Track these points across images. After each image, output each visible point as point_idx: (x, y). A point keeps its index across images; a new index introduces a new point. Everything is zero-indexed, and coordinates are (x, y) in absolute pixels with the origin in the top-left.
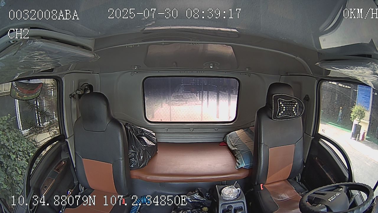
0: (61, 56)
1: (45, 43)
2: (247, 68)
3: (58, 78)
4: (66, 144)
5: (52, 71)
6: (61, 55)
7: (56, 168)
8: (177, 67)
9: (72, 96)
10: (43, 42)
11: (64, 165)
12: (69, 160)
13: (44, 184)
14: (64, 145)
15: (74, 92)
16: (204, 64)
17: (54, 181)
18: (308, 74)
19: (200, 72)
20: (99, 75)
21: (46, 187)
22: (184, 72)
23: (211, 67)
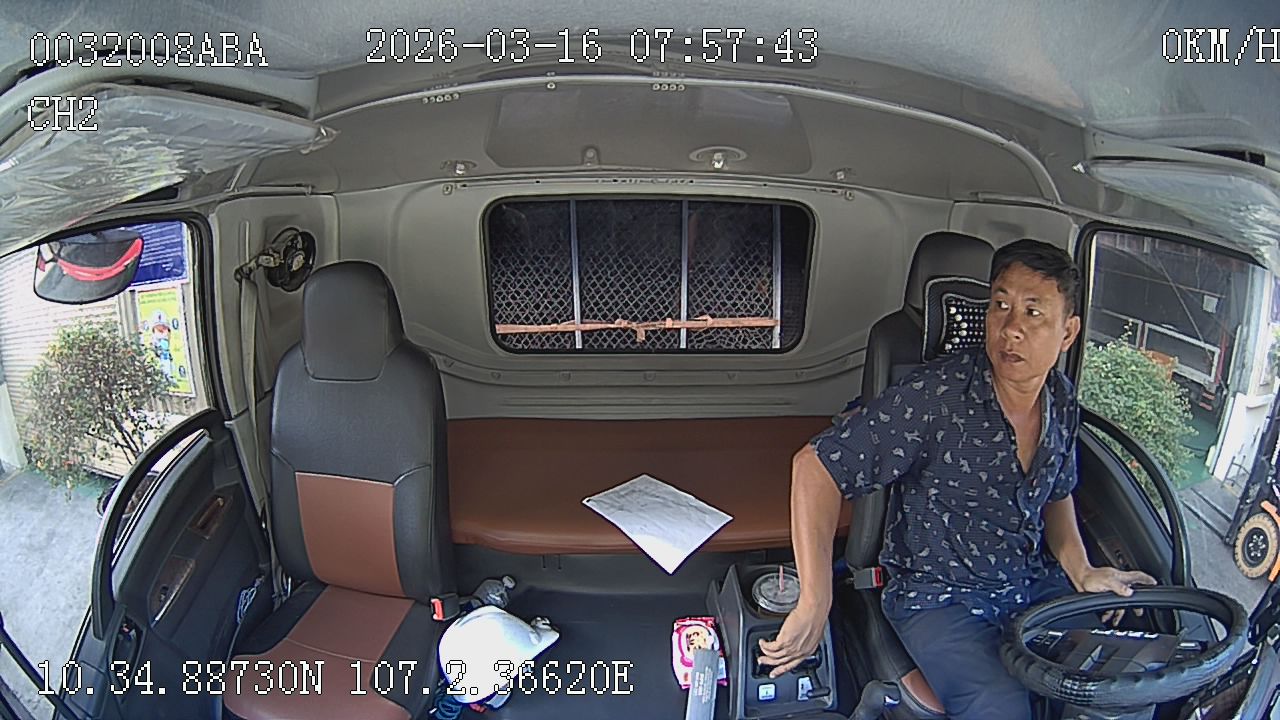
0: (206, 141)
1: (149, 97)
2: (840, 170)
3: (195, 218)
4: (227, 438)
5: (175, 196)
6: (204, 138)
7: (199, 523)
8: (599, 164)
9: (243, 274)
10: (145, 95)
11: (225, 508)
12: (242, 493)
13: (158, 583)
14: (222, 441)
15: (250, 261)
16: (693, 156)
17: (191, 565)
18: (1049, 200)
19: (679, 180)
20: (336, 200)
21: (165, 588)
22: (624, 181)
23: (718, 166)
